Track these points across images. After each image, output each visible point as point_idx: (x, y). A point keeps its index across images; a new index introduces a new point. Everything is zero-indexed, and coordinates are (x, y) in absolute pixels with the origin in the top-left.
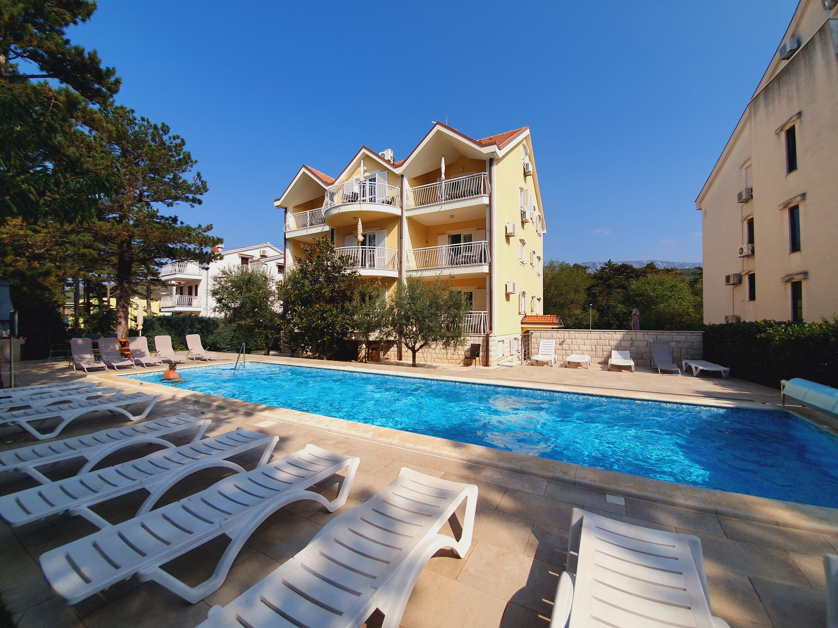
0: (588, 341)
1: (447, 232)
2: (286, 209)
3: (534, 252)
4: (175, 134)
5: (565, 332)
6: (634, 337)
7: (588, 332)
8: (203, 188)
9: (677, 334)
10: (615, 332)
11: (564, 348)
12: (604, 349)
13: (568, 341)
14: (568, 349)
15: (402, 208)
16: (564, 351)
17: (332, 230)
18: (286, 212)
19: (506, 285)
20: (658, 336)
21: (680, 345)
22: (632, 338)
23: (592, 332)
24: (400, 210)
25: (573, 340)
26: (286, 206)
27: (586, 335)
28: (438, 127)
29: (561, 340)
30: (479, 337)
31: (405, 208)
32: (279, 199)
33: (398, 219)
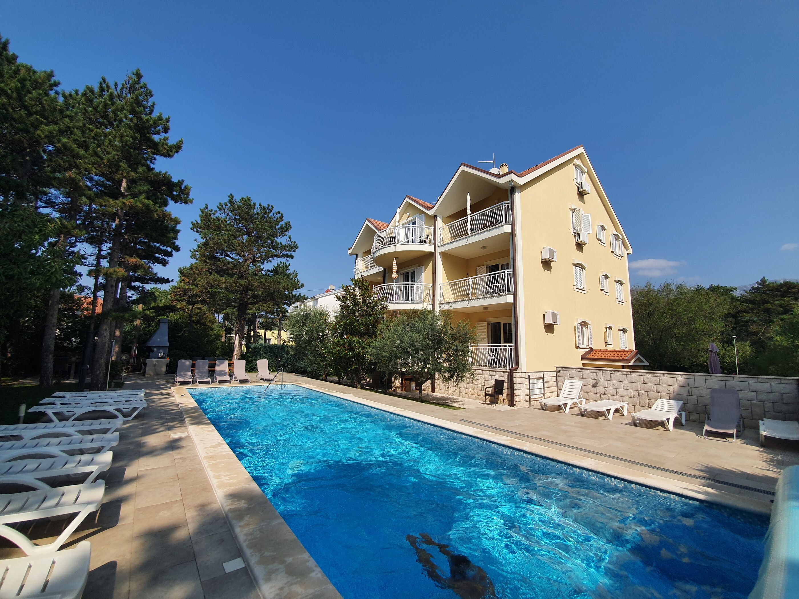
0: (629, 385)
1: (485, 263)
2: (357, 255)
3: (606, 277)
4: (277, 211)
5: (598, 371)
6: (691, 382)
7: (627, 373)
8: (294, 247)
9: (755, 380)
10: (663, 374)
11: (598, 391)
12: (650, 396)
13: (603, 383)
14: (602, 392)
15: (435, 244)
16: (598, 395)
17: (385, 269)
18: (357, 258)
19: (544, 315)
20: (728, 383)
21: (761, 397)
22: (688, 384)
23: (632, 373)
24: (433, 247)
25: (609, 382)
26: (357, 253)
27: (625, 376)
28: (463, 168)
29: (594, 381)
30: (503, 372)
31: (438, 244)
32: (351, 248)
33: (431, 256)
